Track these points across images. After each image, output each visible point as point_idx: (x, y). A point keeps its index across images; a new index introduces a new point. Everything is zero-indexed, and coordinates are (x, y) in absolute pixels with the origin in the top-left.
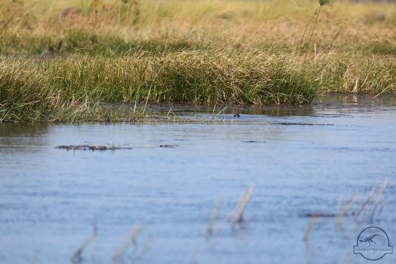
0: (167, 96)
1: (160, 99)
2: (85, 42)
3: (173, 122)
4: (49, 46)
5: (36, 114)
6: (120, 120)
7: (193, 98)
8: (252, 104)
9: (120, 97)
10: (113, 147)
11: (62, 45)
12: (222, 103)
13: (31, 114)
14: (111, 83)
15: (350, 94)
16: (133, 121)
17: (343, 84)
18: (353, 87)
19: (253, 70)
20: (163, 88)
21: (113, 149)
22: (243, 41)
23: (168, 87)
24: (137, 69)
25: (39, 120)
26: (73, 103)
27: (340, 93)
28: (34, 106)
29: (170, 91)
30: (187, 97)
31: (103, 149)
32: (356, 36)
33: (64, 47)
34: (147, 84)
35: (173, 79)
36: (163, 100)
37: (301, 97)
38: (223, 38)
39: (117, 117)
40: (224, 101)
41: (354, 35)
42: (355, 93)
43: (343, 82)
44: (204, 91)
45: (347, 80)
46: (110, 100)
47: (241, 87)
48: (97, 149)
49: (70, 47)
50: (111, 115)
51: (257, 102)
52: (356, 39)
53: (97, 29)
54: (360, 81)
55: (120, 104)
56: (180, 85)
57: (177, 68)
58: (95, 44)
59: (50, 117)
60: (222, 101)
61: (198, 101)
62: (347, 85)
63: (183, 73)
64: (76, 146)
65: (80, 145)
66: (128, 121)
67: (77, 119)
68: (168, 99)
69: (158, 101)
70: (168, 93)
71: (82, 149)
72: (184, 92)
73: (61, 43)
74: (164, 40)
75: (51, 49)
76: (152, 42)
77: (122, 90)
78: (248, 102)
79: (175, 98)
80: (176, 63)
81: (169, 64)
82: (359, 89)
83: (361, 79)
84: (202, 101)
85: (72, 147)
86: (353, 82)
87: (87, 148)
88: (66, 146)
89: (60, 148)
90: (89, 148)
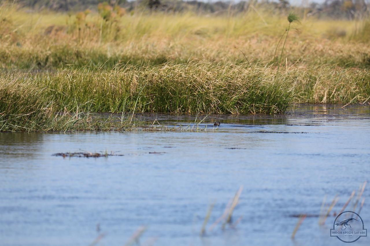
0: (151, 107)
1: (145, 110)
2: (70, 58)
3: (159, 130)
4: (37, 61)
5: (32, 124)
6: (109, 129)
7: (176, 109)
8: (230, 113)
9: (108, 108)
10: (106, 154)
11: (49, 60)
12: (202, 113)
13: (27, 124)
14: (99, 95)
15: (320, 104)
16: (121, 130)
17: (313, 95)
18: (322, 97)
19: (230, 82)
20: (147, 99)
21: (106, 156)
22: (217, 56)
23: (152, 99)
24: (122, 82)
25: (35, 130)
26: (65, 114)
27: (311, 103)
28: (30, 116)
29: (154, 102)
30: (169, 108)
31: (97, 156)
32: (322, 50)
33: (51, 62)
34: (132, 96)
35: (156, 91)
36: (147, 111)
37: (275, 107)
38: (199, 53)
39: (107, 126)
40: (204, 111)
41: (320, 50)
42: (324, 103)
43: (313, 93)
44: (185, 102)
45: (317, 91)
46: (99, 110)
47: (220, 98)
48: (91, 156)
49: (56, 62)
50: (101, 125)
51: (235, 112)
52: (322, 54)
53: (81, 45)
54: (329, 92)
55: (107, 114)
56: (163, 97)
57: (160, 81)
58: (80, 59)
59: (44, 126)
60: (202, 112)
61: (180, 111)
62: (317, 96)
63: (166, 86)
64: (71, 154)
65: (75, 153)
66: (117, 130)
67: (69, 128)
68: (152, 110)
69: (143, 111)
70: (152, 104)
71: (77, 156)
72: (167, 103)
73: (47, 59)
74: (144, 55)
75: (39, 64)
76: (133, 57)
77: (109, 101)
78: (226, 112)
79: (158, 108)
80: (159, 76)
81: (152, 77)
82: (328, 99)
83: (330, 91)
84: (184, 112)
85: (68, 154)
86: (322, 93)
87: (82, 155)
88: (62, 153)
89: (57, 156)
90: (83, 155)
